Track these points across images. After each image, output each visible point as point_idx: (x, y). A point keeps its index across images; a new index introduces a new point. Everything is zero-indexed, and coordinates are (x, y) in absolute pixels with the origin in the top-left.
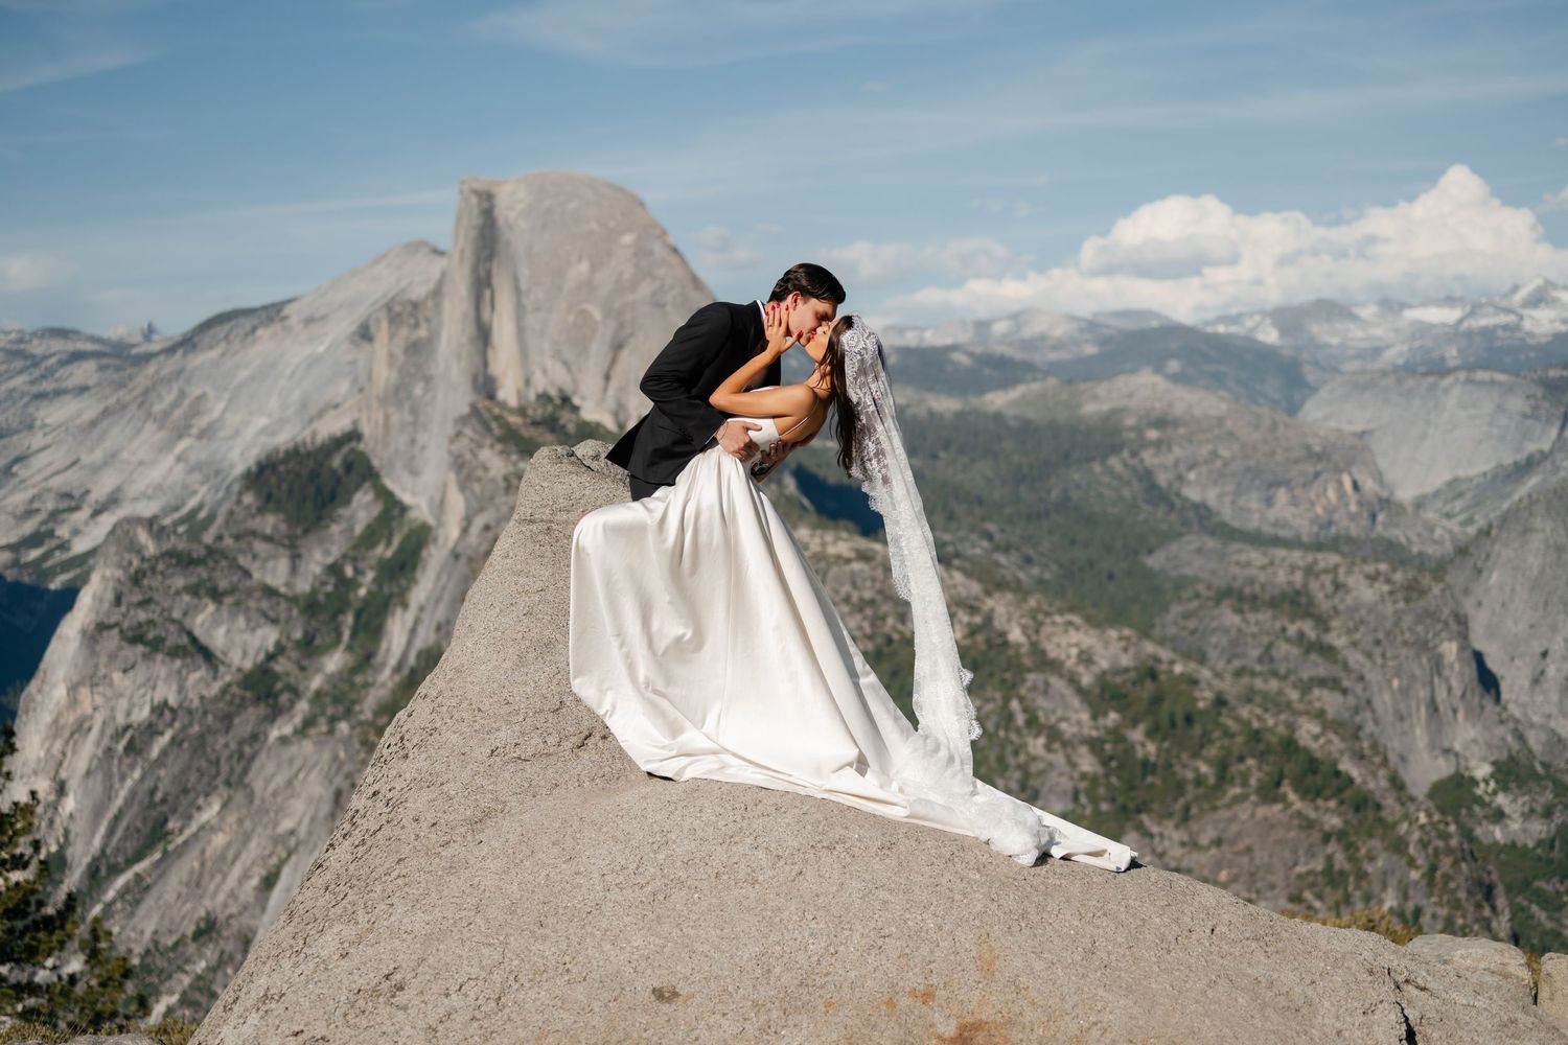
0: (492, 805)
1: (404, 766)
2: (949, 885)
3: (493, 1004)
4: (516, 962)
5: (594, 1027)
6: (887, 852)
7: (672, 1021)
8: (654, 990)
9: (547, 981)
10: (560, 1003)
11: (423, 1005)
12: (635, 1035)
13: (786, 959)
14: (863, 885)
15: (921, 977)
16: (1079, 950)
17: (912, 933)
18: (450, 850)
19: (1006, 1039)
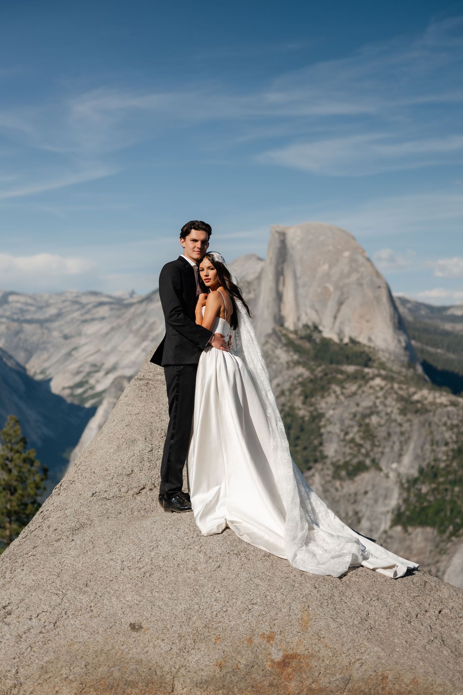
0: (86, 521)
2: (294, 578)
3: (52, 625)
4: (67, 604)
5: (98, 641)
6: (267, 558)
7: (137, 641)
8: (131, 624)
9: (81, 615)
10: (84, 627)
11: (18, 623)
12: (117, 647)
13: (200, 613)
14: (249, 575)
15: (268, 627)
16: (359, 618)
17: (268, 603)
18: (59, 544)
19: (308, 665)
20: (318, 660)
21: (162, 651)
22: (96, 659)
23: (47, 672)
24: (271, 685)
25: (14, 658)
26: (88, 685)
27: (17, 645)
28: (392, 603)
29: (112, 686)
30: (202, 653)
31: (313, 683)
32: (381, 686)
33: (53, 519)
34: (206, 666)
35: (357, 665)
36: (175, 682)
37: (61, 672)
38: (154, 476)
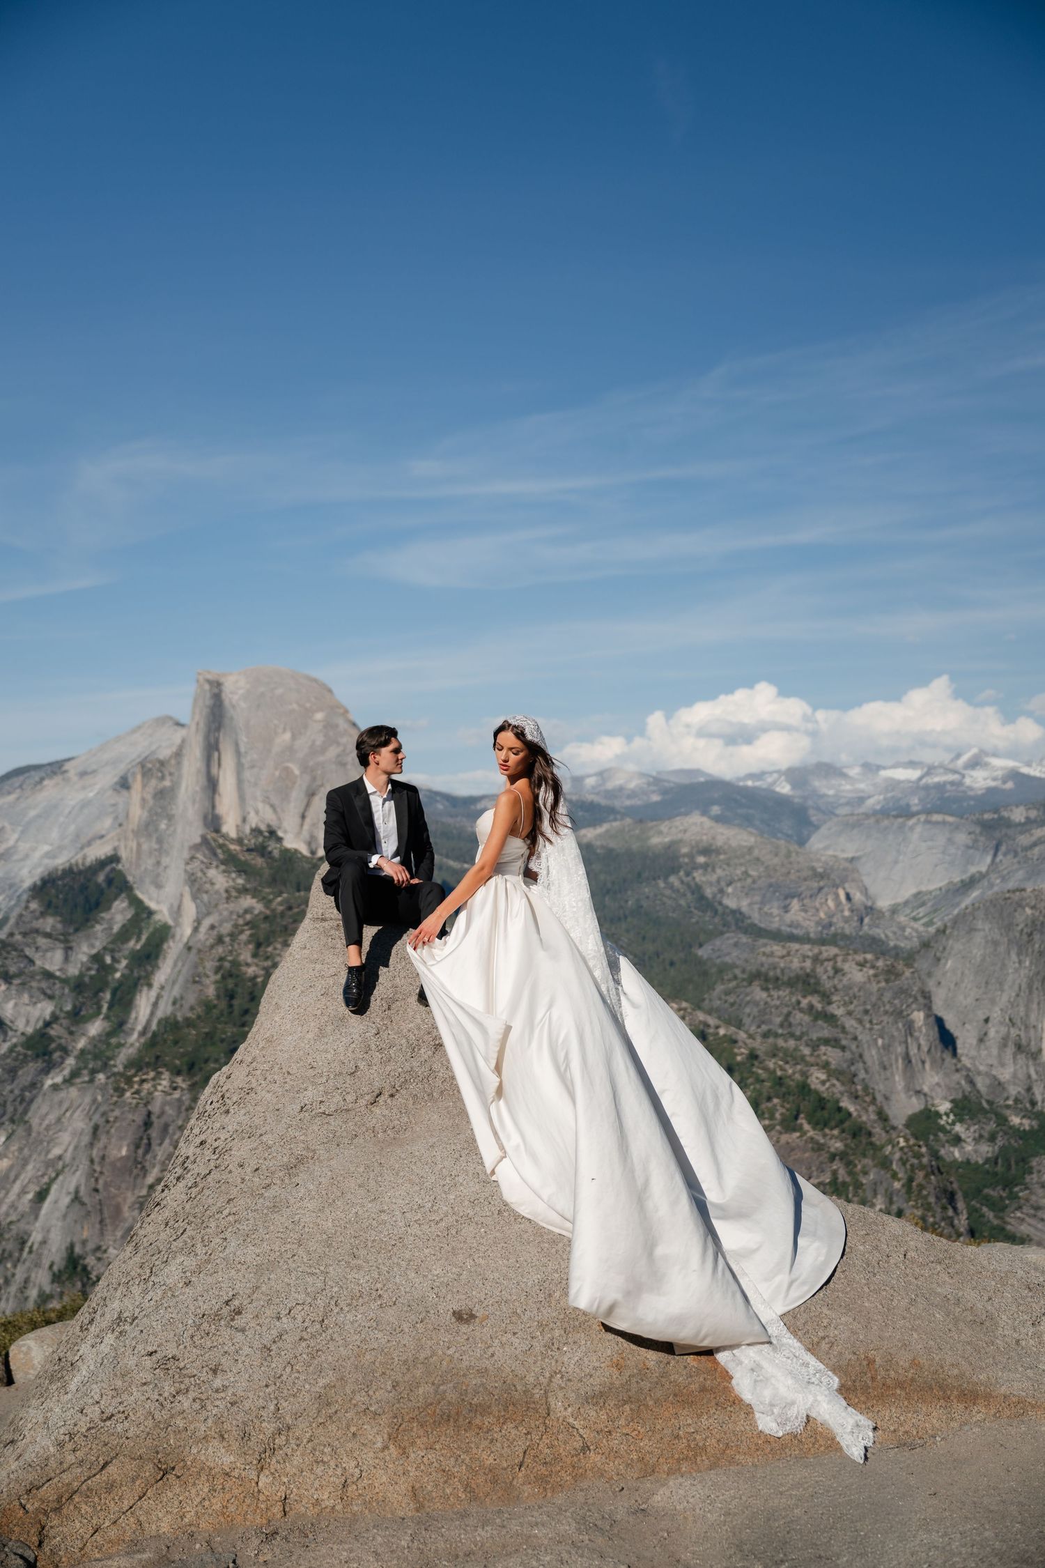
0: (304, 1152)
1: (226, 1120)
3: (318, 1326)
4: (336, 1289)
5: (405, 1345)
7: (471, 1339)
8: (454, 1313)
9: (362, 1305)
10: (374, 1324)
11: (259, 1327)
18: (273, 1192)
21: (517, 1352)
22: (409, 1375)
23: (329, 1404)
24: (703, 1389)
25: (267, 1386)
26: (407, 1418)
27: (265, 1364)
30: (583, 1348)
32: (870, 1375)
33: (244, 1153)
34: (595, 1369)
35: (825, 1346)
36: (549, 1399)
37: (354, 1402)
38: (392, 1074)
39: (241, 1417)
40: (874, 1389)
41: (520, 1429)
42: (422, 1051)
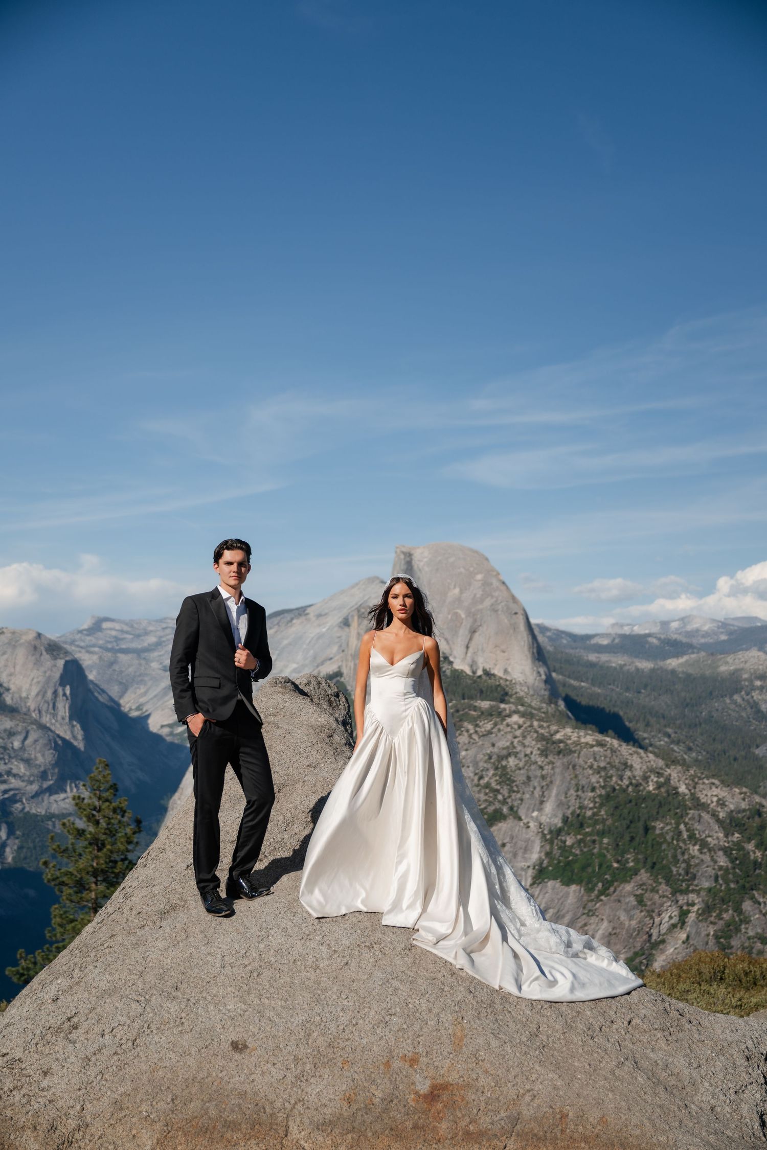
0: (178, 902)
2: (443, 979)
3: (130, 1044)
4: (151, 1015)
5: (189, 1066)
6: (408, 952)
7: (240, 1066)
8: (232, 1043)
9: (168, 1030)
10: (172, 1046)
11: (86, 1041)
12: (214, 1074)
13: (322, 1027)
14: (385, 975)
15: (411, 1046)
16: (527, 1032)
17: (410, 1013)
18: (143, 931)
19: (463, 1099)
20: (477, 1091)
21: (273, 1080)
22: (187, 1091)
23: (121, 1109)
24: (416, 1127)
25: (79, 1090)
26: (175, 1127)
27: (83, 1071)
28: (569, 1011)
29: (207, 1129)
30: (325, 1082)
31: (470, 1123)
32: (560, 1128)
33: (137, 899)
34: (330, 1100)
35: (527, 1098)
36: (290, 1123)
37: (140, 1109)
39: (53, 1113)
40: (562, 1140)
41: (260, 1145)
42: (295, 826)
